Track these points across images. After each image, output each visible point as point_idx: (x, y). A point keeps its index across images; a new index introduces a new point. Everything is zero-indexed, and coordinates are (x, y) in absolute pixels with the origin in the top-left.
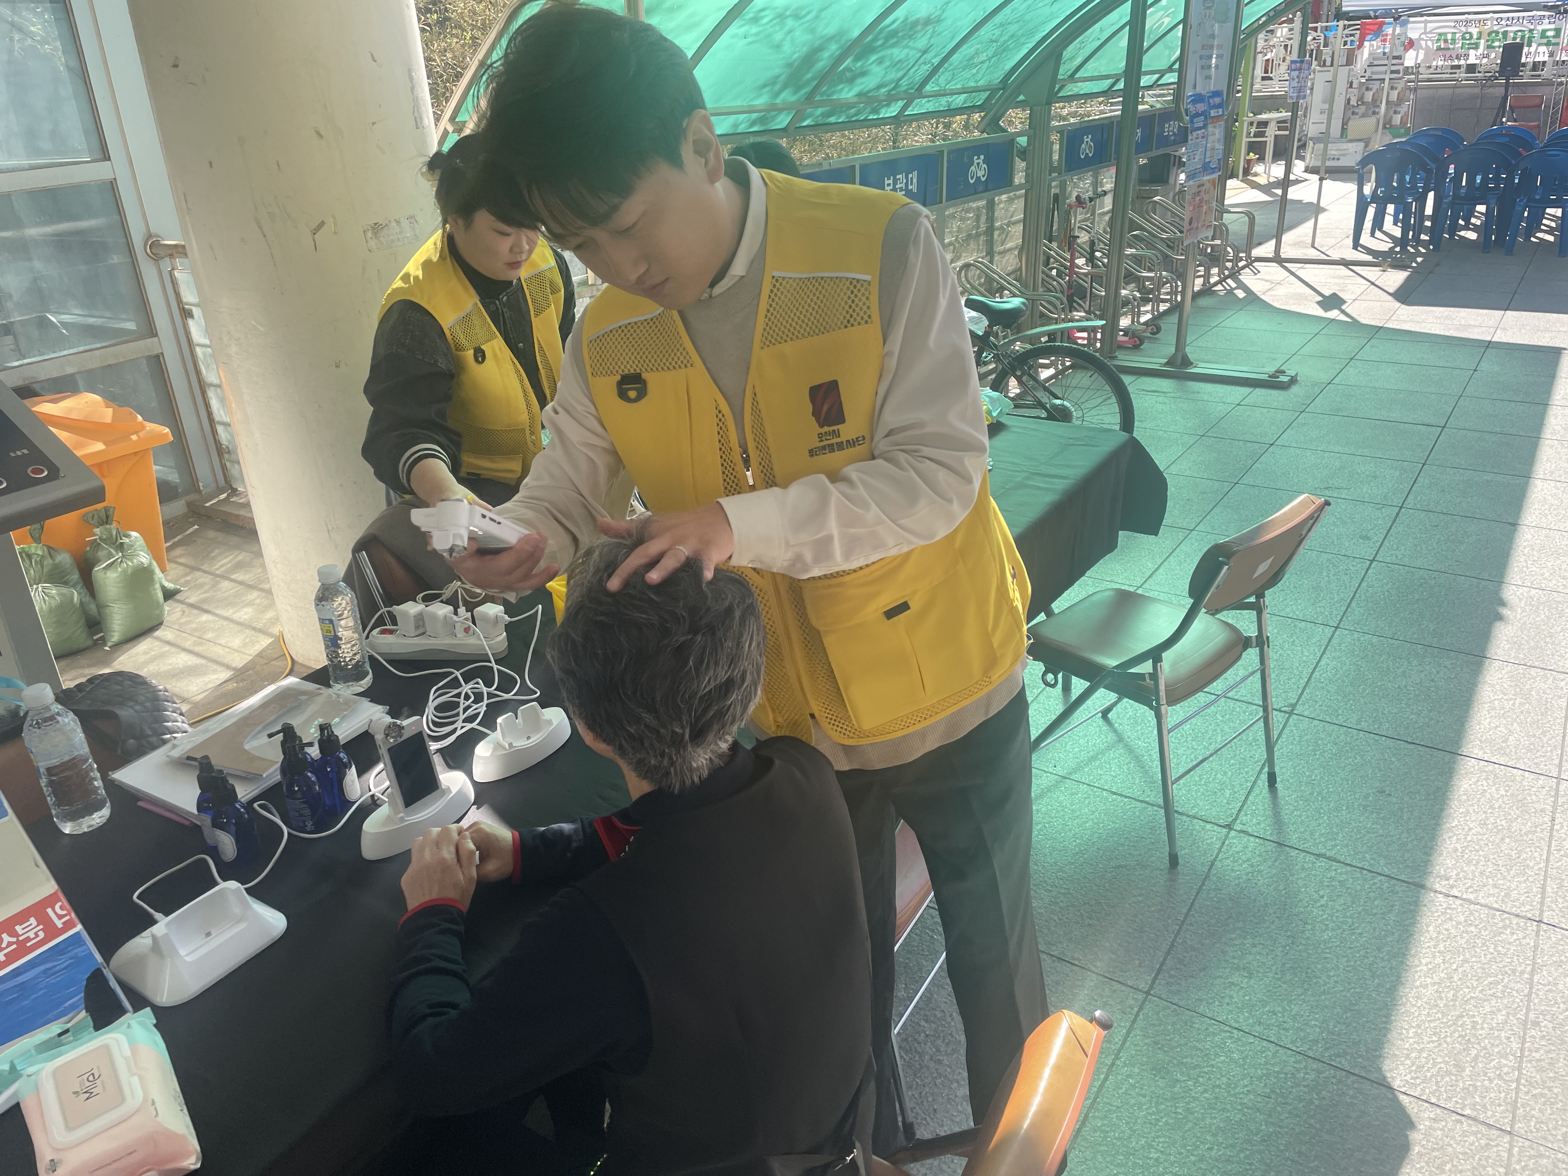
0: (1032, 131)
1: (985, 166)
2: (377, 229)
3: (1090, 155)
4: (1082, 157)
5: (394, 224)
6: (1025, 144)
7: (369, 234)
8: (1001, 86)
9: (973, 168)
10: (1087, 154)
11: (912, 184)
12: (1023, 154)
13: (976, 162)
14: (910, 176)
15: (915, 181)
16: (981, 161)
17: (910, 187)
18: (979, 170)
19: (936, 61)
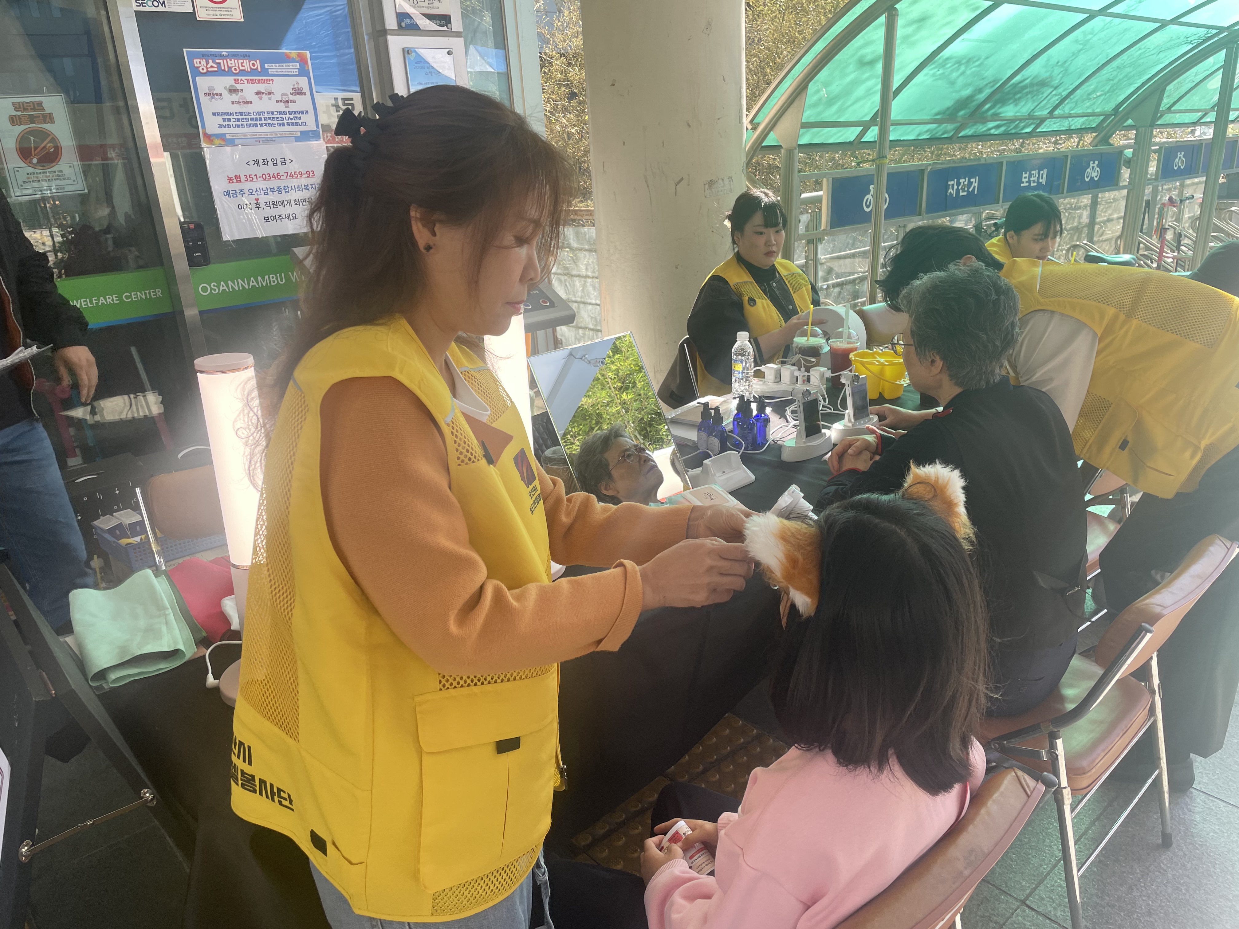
0: (1137, 146)
1: (1099, 169)
2: (711, 183)
3: (1182, 168)
4: (1176, 168)
5: (720, 181)
6: (1130, 156)
7: (707, 187)
8: (1113, 113)
9: (1089, 170)
10: (1179, 167)
11: (1042, 178)
12: (1128, 163)
13: (1091, 165)
14: (1041, 172)
15: (1045, 176)
16: (1095, 165)
17: (1041, 181)
18: (1093, 172)
19: (1064, 94)
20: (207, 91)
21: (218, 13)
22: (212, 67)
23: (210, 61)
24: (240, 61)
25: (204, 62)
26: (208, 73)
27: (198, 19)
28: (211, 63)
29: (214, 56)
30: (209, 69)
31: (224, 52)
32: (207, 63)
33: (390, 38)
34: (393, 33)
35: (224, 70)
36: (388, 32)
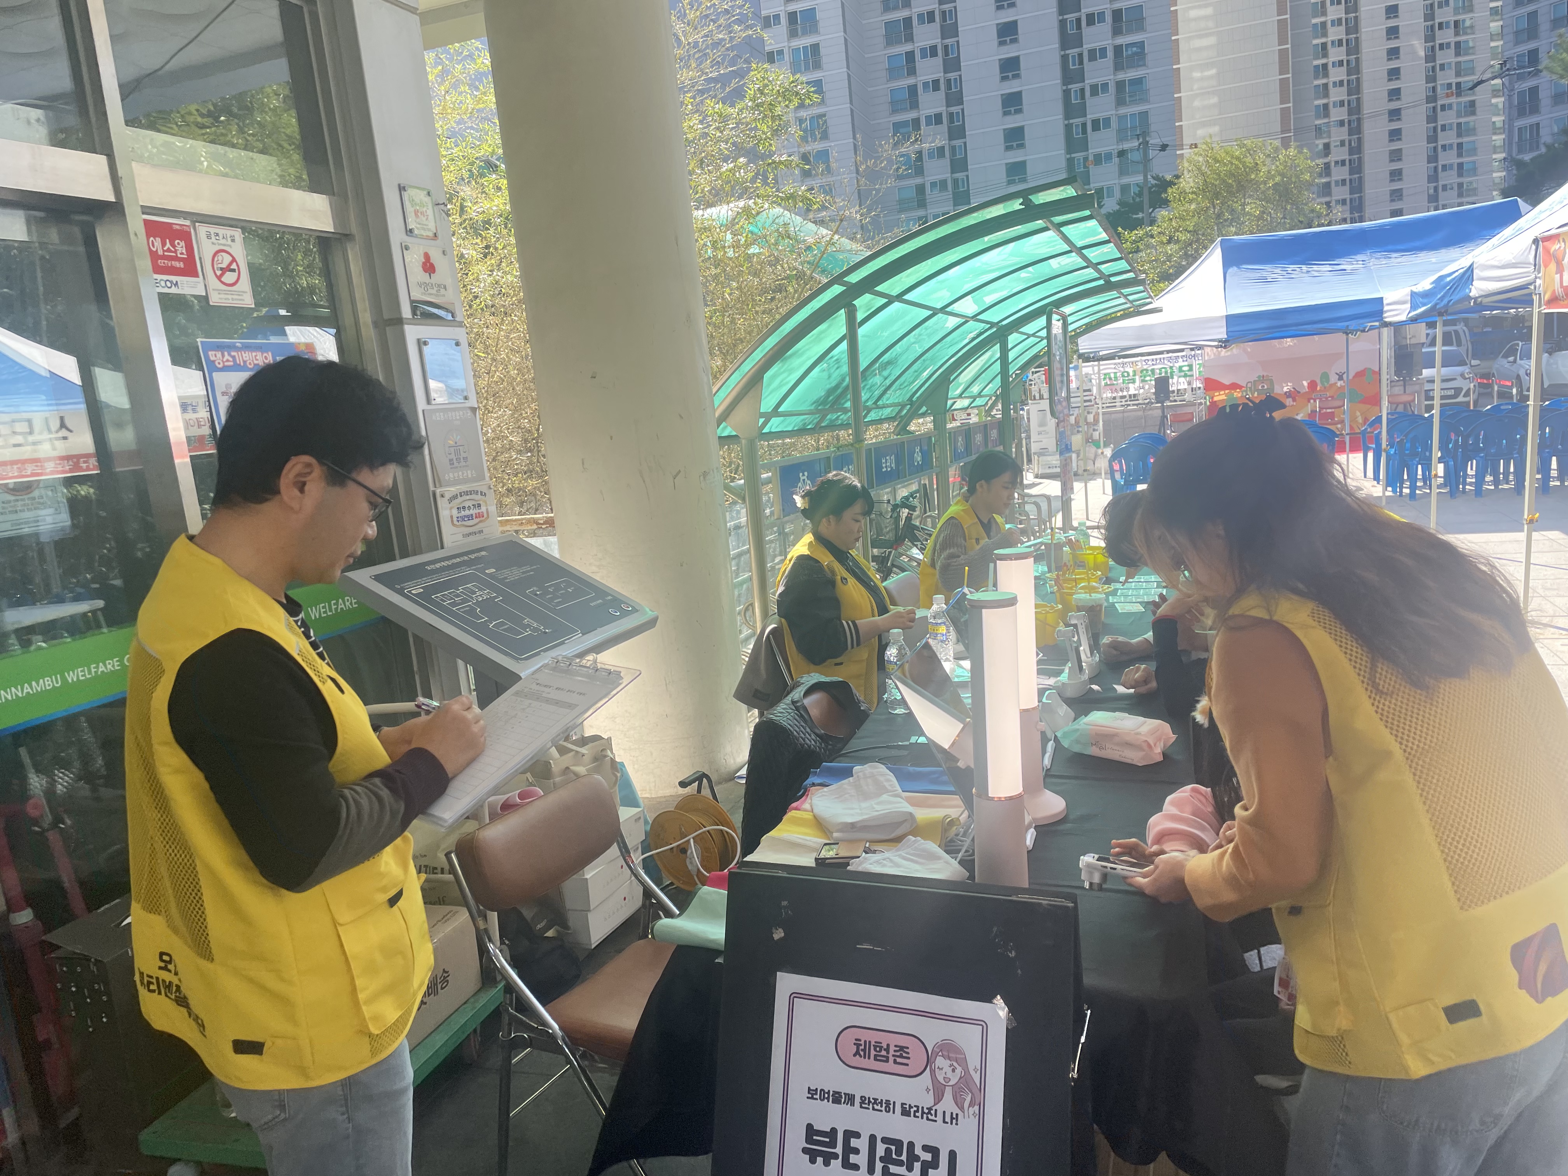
20: (224, 390)
21: (230, 297)
22: (228, 361)
23: (226, 353)
24: (254, 354)
25: (219, 355)
26: (225, 369)
27: (211, 304)
28: (227, 357)
29: (231, 347)
30: (226, 364)
31: (238, 343)
32: (223, 356)
33: (407, 328)
34: (411, 322)
35: (240, 365)
36: (405, 321)
